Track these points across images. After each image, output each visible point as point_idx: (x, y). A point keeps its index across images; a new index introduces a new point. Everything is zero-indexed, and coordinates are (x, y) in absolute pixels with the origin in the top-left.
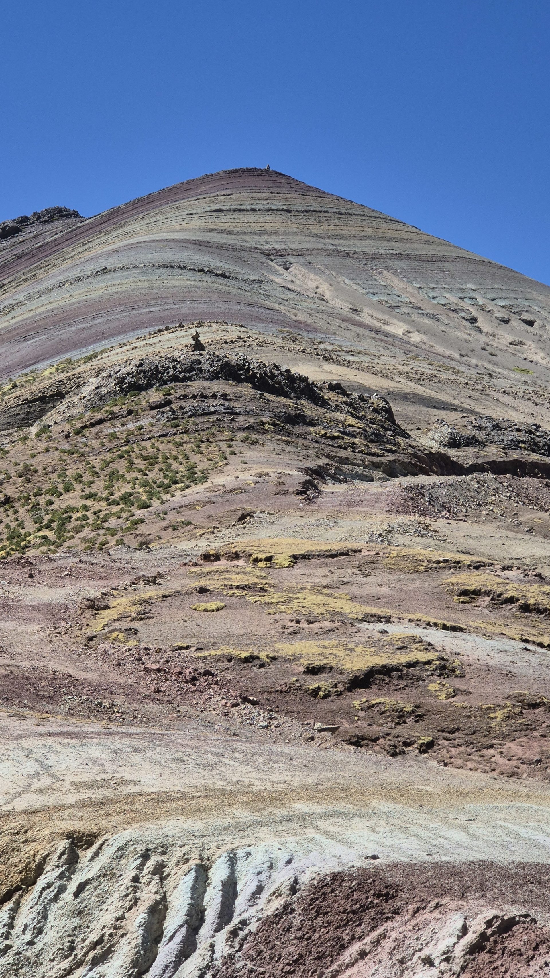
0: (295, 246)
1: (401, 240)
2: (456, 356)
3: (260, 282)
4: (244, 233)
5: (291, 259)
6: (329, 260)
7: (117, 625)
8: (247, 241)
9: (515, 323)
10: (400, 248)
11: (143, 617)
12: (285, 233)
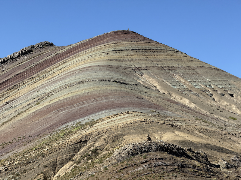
0: (144, 66)
3: (136, 85)
5: (142, 71)
8: (126, 64)
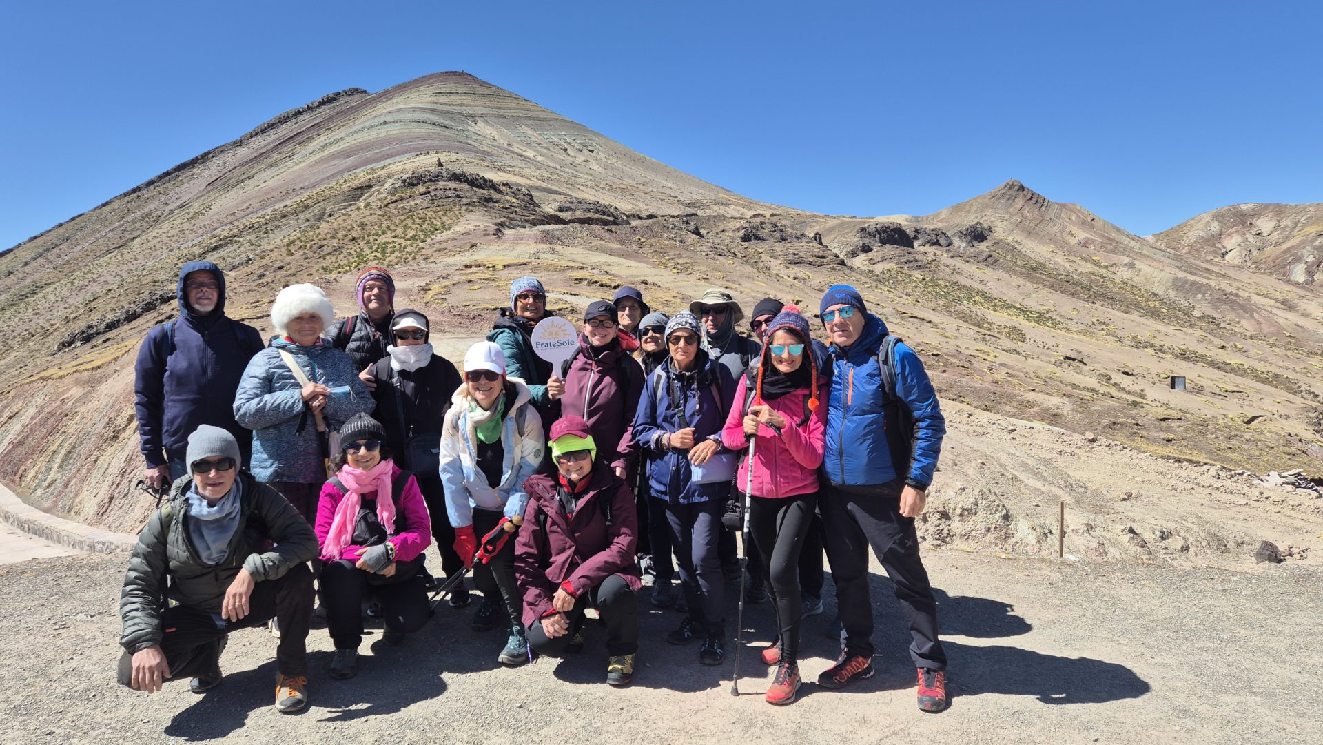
0: (479, 112)
1: (530, 110)
2: (559, 167)
3: (464, 130)
4: (453, 105)
5: (477, 119)
6: (496, 120)
7: (436, 297)
8: (455, 109)
9: (585, 151)
10: (530, 114)
11: (447, 293)
12: (474, 106)
